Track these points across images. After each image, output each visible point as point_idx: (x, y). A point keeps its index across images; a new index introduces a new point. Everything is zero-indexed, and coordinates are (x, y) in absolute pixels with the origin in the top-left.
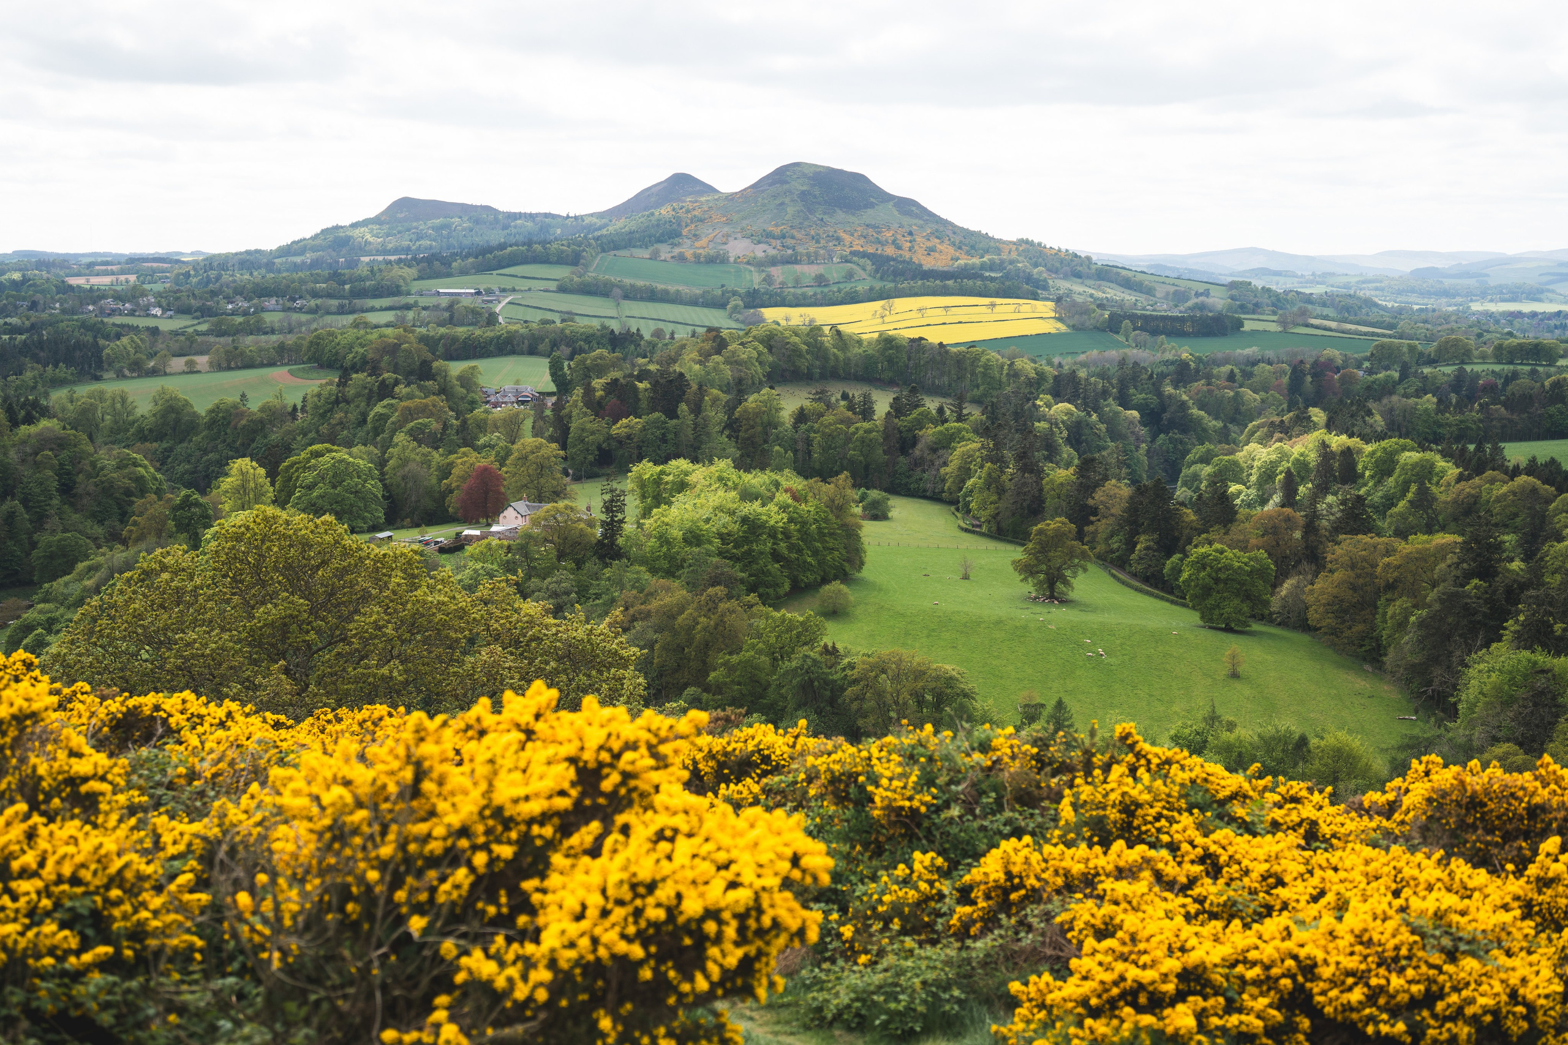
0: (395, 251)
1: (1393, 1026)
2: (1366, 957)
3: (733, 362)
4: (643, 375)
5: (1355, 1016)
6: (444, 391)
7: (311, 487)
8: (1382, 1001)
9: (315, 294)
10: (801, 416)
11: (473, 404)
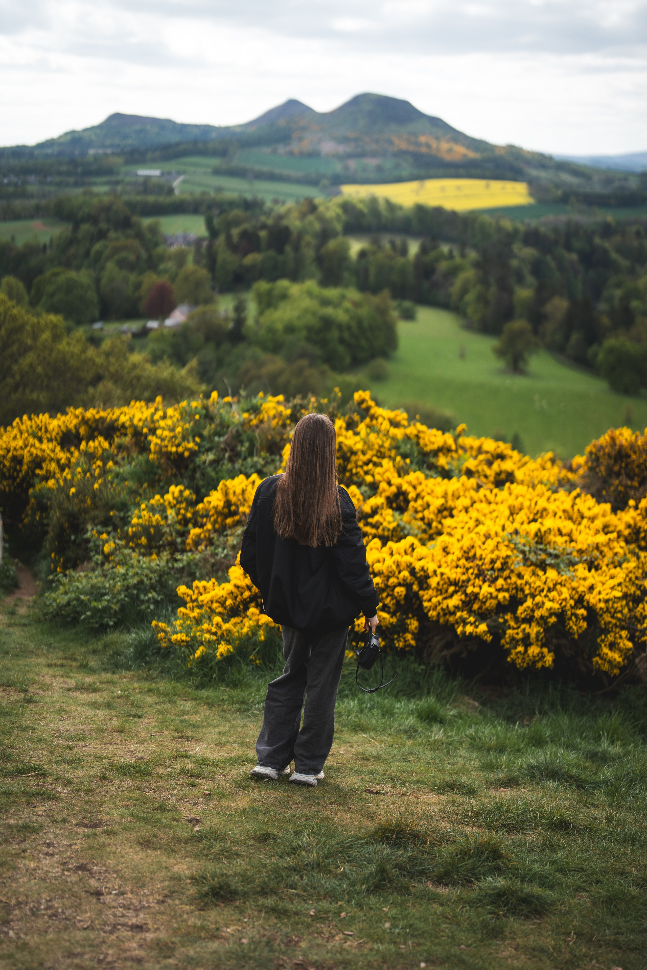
0: (111, 146)
1: (477, 627)
2: (467, 569)
3: (321, 219)
4: (264, 226)
5: (451, 619)
6: (139, 235)
7: (52, 295)
8: (476, 607)
9: (59, 173)
10: (363, 254)
11: (156, 245)
